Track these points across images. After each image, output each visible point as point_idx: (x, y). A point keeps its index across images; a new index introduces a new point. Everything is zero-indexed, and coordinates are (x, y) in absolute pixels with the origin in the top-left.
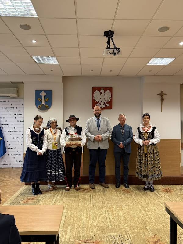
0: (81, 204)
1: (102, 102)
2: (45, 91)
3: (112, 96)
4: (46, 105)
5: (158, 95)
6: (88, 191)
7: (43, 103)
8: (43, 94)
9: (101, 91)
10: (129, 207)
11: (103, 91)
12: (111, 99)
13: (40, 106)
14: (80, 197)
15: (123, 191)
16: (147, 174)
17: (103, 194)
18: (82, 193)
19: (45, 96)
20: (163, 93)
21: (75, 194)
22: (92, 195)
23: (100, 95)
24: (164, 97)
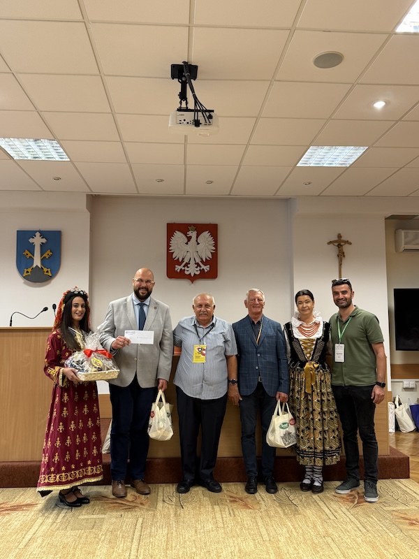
0: (102, 552)
1: (192, 262)
2: (43, 234)
3: (216, 245)
4: (45, 270)
5: (331, 245)
6: (135, 507)
7: (37, 262)
8: (37, 241)
12: (215, 255)
13: (29, 270)
14: (104, 527)
15: (232, 504)
16: (311, 448)
17: (175, 514)
18: (115, 514)
19: (42, 245)
20: (343, 239)
21: (95, 516)
22: (140, 520)
23: (187, 244)
24: (346, 248)
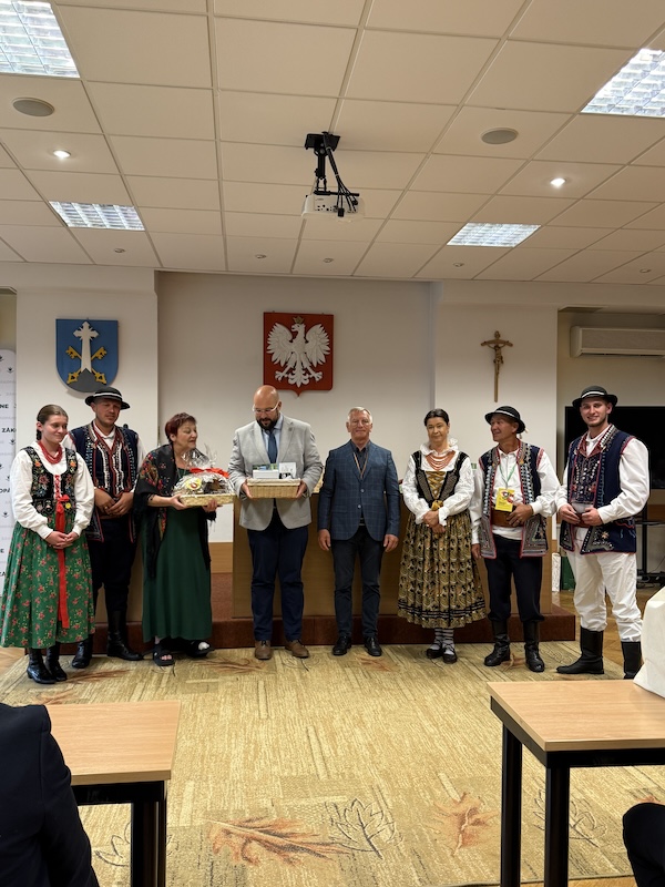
0: (226, 712)
1: (299, 367)
6: (250, 671)
7: (86, 364)
8: (86, 334)
9: (296, 327)
10: (384, 716)
11: (300, 328)
12: (329, 357)
13: (76, 375)
14: (221, 691)
15: (365, 666)
17: (301, 677)
18: (229, 678)
19: (92, 341)
20: (502, 338)
21: (205, 681)
23: (291, 341)
24: (505, 351)
